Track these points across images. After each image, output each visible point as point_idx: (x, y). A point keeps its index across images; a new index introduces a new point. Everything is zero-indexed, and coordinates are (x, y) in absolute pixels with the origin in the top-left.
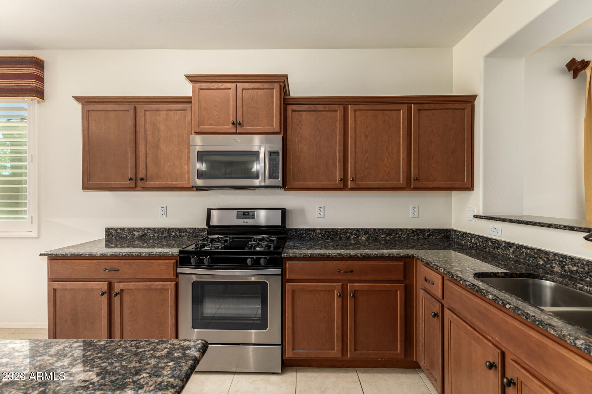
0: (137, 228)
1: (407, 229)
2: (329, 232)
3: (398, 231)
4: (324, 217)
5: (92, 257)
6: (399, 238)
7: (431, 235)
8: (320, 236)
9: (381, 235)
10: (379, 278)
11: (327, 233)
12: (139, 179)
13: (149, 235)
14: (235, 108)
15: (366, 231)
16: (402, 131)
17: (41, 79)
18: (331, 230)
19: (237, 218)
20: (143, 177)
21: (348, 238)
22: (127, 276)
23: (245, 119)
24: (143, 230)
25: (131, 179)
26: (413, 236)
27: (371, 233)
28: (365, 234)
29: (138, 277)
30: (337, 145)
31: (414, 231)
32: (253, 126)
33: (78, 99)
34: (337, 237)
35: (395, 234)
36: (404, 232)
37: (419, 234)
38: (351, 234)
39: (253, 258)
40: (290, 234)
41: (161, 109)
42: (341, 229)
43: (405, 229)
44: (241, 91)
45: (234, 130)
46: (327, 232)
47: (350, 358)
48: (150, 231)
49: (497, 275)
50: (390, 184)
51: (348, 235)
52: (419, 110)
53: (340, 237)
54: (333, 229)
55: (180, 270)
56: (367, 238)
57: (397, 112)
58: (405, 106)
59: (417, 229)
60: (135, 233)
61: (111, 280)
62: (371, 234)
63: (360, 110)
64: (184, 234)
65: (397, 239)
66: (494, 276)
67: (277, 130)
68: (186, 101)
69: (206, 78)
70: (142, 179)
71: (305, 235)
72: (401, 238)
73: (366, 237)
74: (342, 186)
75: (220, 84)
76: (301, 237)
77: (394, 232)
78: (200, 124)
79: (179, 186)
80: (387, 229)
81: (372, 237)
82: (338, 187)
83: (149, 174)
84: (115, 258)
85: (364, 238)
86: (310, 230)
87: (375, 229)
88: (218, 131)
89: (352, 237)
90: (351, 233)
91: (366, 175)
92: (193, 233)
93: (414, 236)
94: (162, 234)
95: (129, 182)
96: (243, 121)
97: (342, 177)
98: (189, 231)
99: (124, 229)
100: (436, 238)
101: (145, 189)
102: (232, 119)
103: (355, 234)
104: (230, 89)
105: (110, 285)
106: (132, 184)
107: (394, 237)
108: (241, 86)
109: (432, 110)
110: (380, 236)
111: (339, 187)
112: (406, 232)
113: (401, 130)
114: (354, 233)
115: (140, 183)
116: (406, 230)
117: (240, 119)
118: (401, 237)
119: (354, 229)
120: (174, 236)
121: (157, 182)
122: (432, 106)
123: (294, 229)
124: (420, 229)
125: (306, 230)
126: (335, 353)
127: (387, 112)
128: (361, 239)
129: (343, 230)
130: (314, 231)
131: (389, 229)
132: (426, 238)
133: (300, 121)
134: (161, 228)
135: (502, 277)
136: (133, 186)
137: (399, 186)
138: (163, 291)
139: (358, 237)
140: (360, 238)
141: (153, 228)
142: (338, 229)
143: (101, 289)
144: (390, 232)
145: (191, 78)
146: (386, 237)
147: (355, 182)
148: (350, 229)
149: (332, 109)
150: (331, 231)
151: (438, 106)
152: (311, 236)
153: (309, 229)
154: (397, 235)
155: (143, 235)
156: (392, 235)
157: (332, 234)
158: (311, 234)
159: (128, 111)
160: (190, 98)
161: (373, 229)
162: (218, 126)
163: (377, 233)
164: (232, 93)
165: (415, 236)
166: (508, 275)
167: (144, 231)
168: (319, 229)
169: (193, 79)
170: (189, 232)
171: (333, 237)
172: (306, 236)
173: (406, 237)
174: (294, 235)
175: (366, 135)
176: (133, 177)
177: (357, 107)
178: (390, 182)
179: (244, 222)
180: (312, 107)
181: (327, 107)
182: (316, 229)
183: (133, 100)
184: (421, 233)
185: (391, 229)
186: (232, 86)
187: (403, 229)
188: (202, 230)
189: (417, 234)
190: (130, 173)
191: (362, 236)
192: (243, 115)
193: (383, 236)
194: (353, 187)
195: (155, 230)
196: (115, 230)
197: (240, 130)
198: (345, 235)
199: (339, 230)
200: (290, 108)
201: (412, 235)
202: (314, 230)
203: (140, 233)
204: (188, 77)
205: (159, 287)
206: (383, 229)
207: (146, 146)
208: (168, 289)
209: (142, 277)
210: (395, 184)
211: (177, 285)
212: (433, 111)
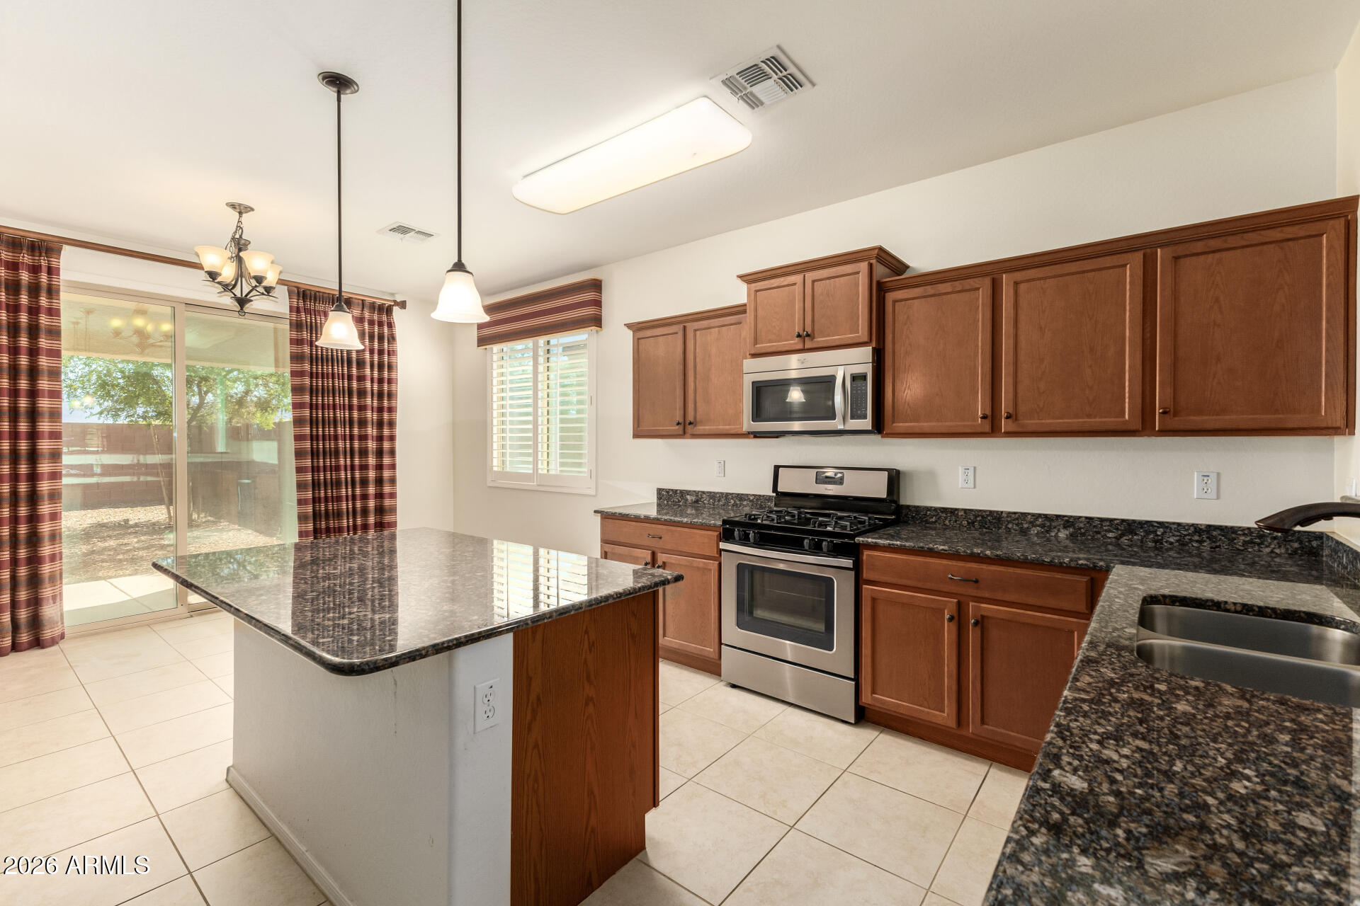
0: (690, 491)
1: (1179, 524)
2: (982, 517)
3: (1153, 526)
4: (975, 487)
5: (637, 519)
6: (1156, 542)
7: (1254, 543)
8: (965, 523)
9: (1106, 531)
10: (1031, 601)
11: (978, 519)
12: (687, 422)
13: (703, 502)
14: (802, 312)
15: (1068, 522)
16: (1130, 311)
17: (598, 303)
18: (988, 513)
19: (816, 483)
20: (692, 420)
21: (1024, 532)
22: (669, 547)
23: (816, 328)
24: (696, 493)
25: (678, 424)
26: (1197, 541)
27: (1082, 525)
28: (1065, 527)
29: (680, 549)
30: (978, 352)
31: (1201, 529)
32: (828, 336)
33: (629, 326)
34: (999, 528)
35: (1145, 531)
36: (1171, 529)
37: (1215, 537)
38: (1032, 524)
39: (813, 539)
40: (906, 515)
41: (712, 325)
42: (1009, 513)
43: (1174, 523)
44: (810, 284)
45: (800, 346)
46: (979, 516)
47: (972, 733)
48: (704, 496)
49: (1222, 606)
50: (1095, 422)
51: (1026, 526)
52: (1176, 258)
53: (1006, 527)
54: (991, 512)
55: (723, 545)
56: (1071, 535)
57: (1117, 270)
58: (1138, 257)
59: (1209, 526)
60: (688, 497)
61: (654, 549)
62: (1080, 528)
63: (1028, 281)
64: (745, 503)
65: (1151, 544)
66: (1215, 608)
67: (866, 339)
68: (740, 310)
69: (764, 274)
70: (690, 423)
71: (933, 519)
72: (1162, 544)
73: (1067, 532)
74: (987, 428)
75: (782, 279)
76: (927, 522)
77: (1142, 528)
78: (756, 342)
79: (732, 432)
80: (1123, 521)
81: (1083, 534)
82: (979, 430)
83: (698, 417)
84: (655, 522)
85: (1063, 534)
86: (944, 510)
87: (1090, 519)
88: (779, 349)
89: (1034, 531)
90: (1031, 522)
91: (1041, 406)
92: (758, 500)
93: (1201, 542)
94: (719, 501)
95: (677, 427)
96: (813, 330)
97: (988, 412)
98: (751, 498)
99: (676, 490)
100: (1272, 552)
101: (694, 436)
102: (798, 329)
103: (1042, 526)
104: (795, 284)
105: (654, 554)
106: (679, 429)
107: (1142, 539)
108: (811, 276)
109: (1214, 252)
110: (1103, 533)
111: (983, 431)
112: (1178, 531)
113: (1128, 308)
114: (1038, 523)
115: (689, 428)
116: (1175, 526)
117: (809, 329)
118: (1162, 539)
119: (1040, 515)
120: (733, 505)
121: (707, 427)
122: (1214, 244)
123: (915, 507)
124: (1221, 526)
125: (936, 509)
126: (945, 716)
127: (1090, 275)
128: (1056, 536)
129: (1013, 516)
130: (951, 512)
131: (1128, 520)
132: (1239, 549)
133: (908, 317)
134: (718, 493)
135: (1236, 612)
136: (681, 432)
137: (1124, 428)
138: (705, 570)
139: (1048, 532)
140: (1053, 534)
141: (708, 492)
142: (1002, 512)
143: (645, 558)
144: (1130, 527)
145: (745, 278)
146: (1121, 537)
147: (1016, 420)
148: (1029, 514)
149: (968, 287)
150: (988, 516)
151: (1232, 241)
152: (947, 522)
153: (943, 508)
154: (1152, 536)
155: (697, 501)
156: (1136, 534)
157: (990, 522)
158: (946, 518)
159: (676, 333)
160: (745, 305)
161: (1086, 518)
162: (779, 342)
163: (1095, 526)
164: (798, 289)
165: (1205, 541)
166: (1254, 610)
167: (697, 496)
168: (962, 509)
169: (749, 278)
170: (752, 501)
171: (991, 527)
172: (936, 521)
173: (1177, 541)
174: (913, 517)
175: (1041, 328)
176: (681, 421)
177: (1019, 276)
178: (1098, 420)
179: (826, 489)
180: (929, 290)
181: (958, 285)
182: (956, 509)
183: (681, 319)
184: (1223, 536)
185: (1134, 521)
186: (797, 278)
187: (1167, 523)
188: (769, 498)
189: (1210, 538)
190: (679, 418)
191: (1059, 530)
192: (813, 321)
193: (1110, 535)
194: (1010, 429)
195: (712, 495)
196: (668, 492)
197: (809, 344)
198: (1017, 525)
199: (1004, 515)
200: (891, 297)
201: (1196, 538)
202: (953, 512)
203: (694, 498)
204: (740, 277)
205: (701, 565)
206: (1111, 520)
207: (695, 378)
208: (711, 570)
209: (686, 549)
210: (1111, 421)
211: (720, 565)
212: (1217, 255)
